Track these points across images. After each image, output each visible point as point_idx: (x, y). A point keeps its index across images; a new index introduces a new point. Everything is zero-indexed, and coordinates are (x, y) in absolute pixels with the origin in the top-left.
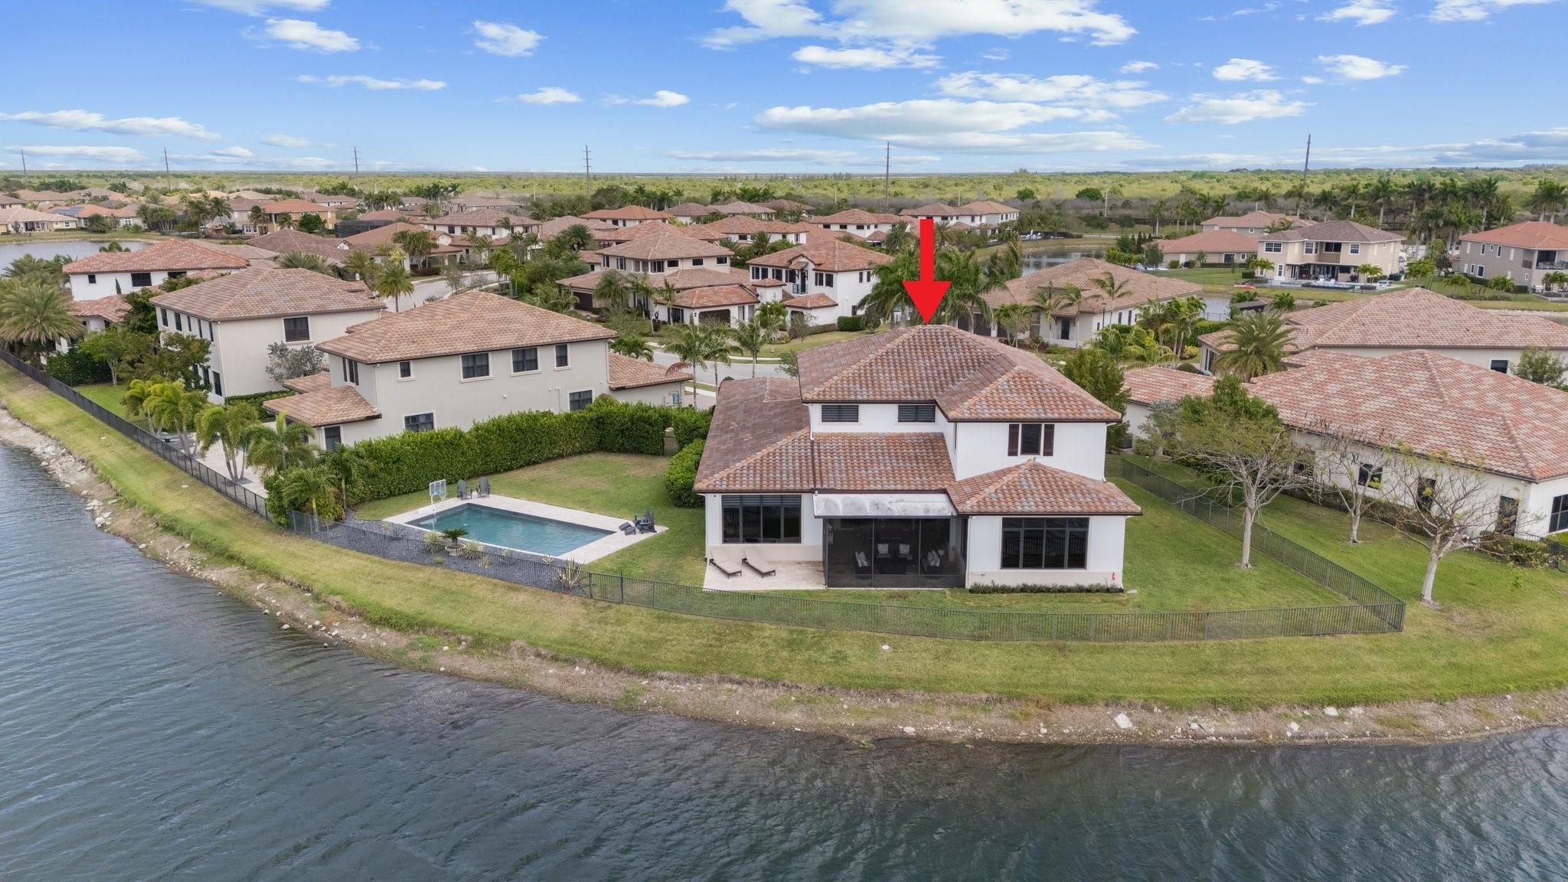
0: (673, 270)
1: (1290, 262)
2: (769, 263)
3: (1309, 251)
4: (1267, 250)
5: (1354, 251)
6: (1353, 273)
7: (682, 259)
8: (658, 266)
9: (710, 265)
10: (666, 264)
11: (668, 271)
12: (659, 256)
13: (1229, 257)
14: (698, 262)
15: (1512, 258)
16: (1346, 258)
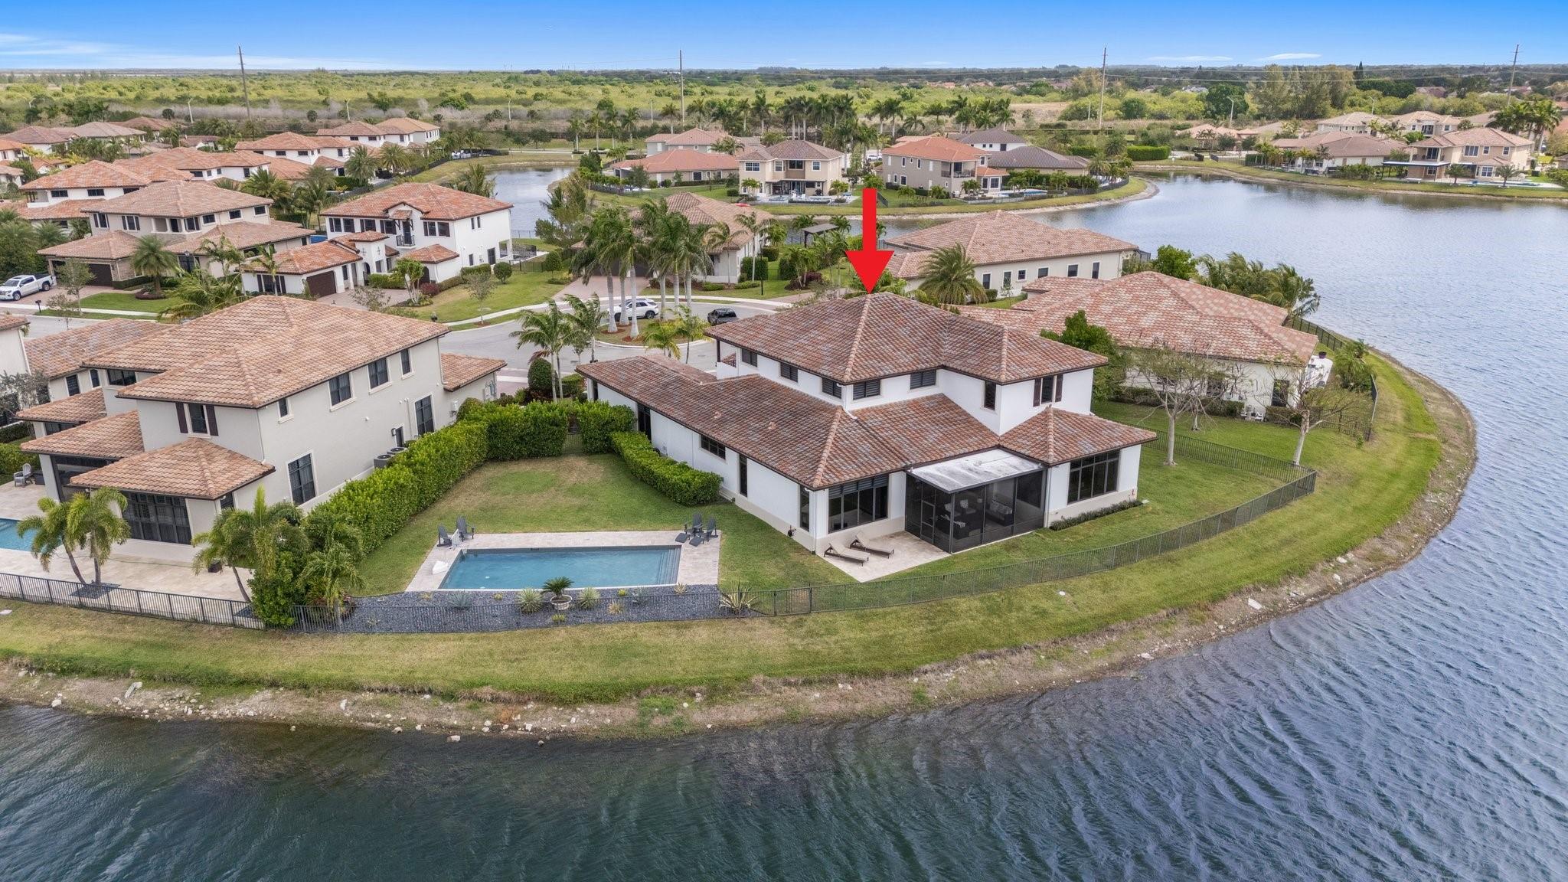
0: (210, 226)
1: (768, 179)
2: (355, 213)
3: (779, 169)
4: (748, 169)
5: (816, 168)
6: (817, 187)
7: (219, 212)
8: (192, 223)
9: (248, 216)
10: (201, 220)
11: (205, 228)
12: (193, 212)
13: (697, 175)
14: (235, 214)
15: (931, 169)
16: (810, 174)
